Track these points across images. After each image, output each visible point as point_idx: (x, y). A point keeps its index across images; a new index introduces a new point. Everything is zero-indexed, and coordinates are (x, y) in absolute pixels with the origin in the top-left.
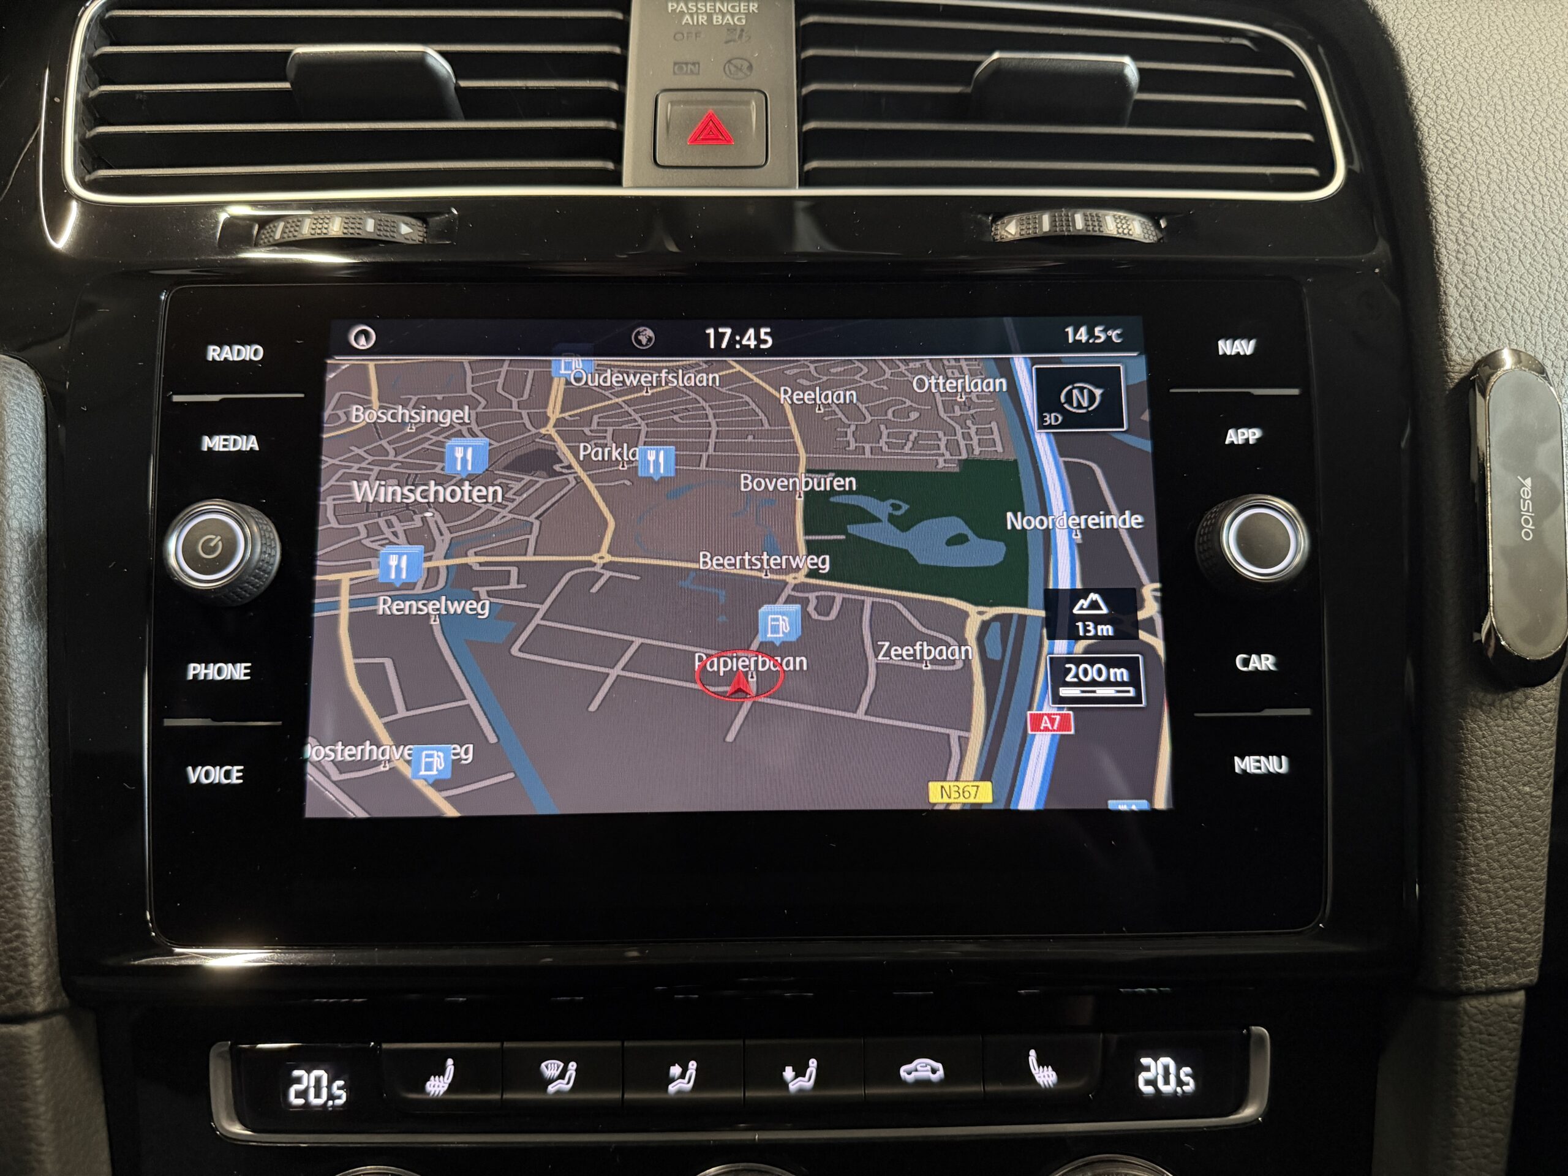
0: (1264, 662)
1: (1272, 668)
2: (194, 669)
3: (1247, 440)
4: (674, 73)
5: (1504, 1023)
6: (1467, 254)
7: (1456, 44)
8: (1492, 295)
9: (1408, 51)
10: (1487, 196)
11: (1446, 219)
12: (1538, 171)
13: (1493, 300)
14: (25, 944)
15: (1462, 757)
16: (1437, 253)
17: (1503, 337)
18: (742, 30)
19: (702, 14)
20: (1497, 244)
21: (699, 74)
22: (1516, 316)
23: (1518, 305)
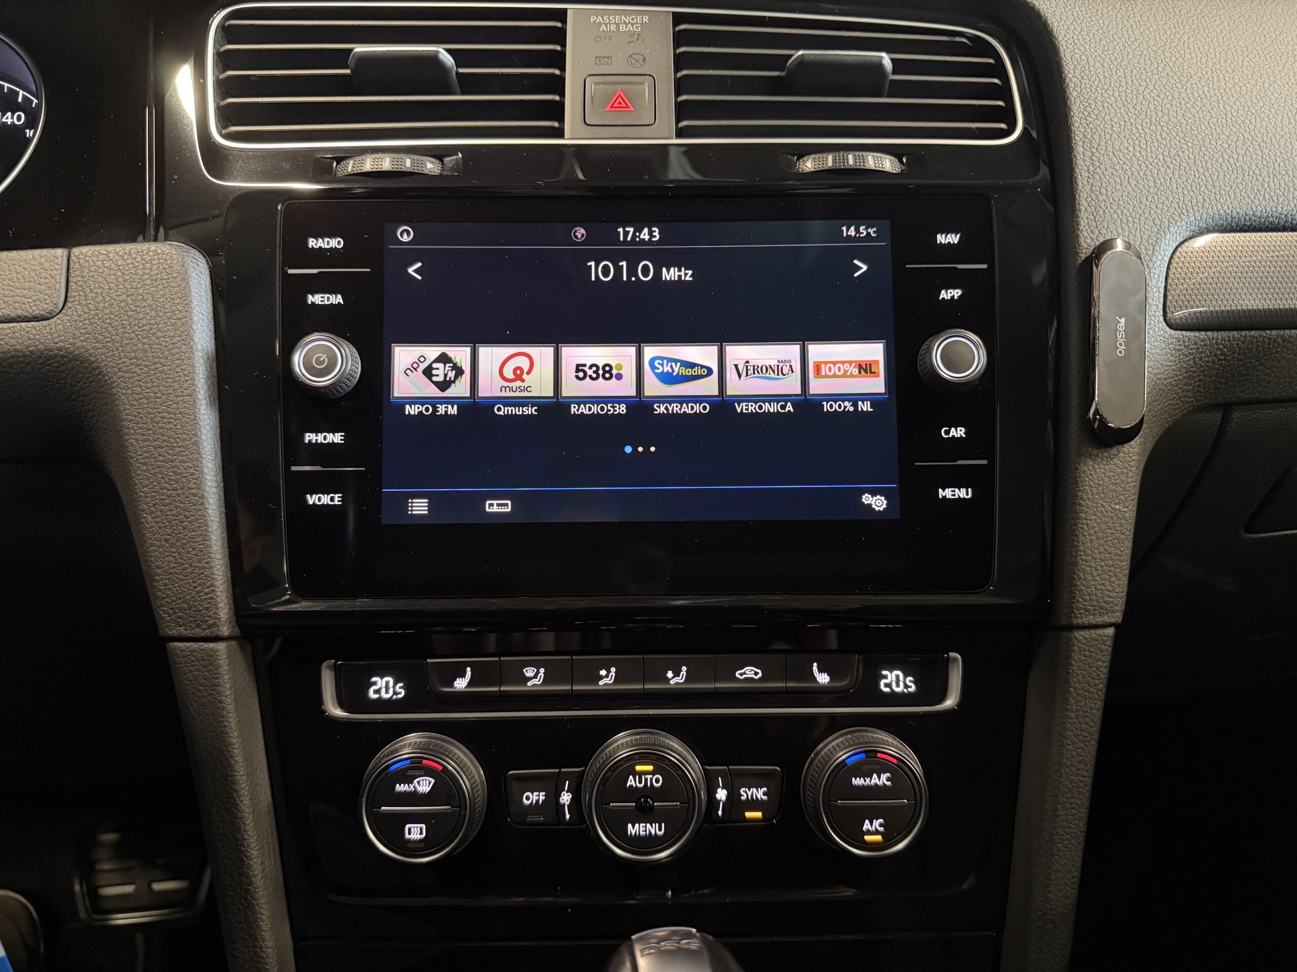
0: (959, 432)
1: (964, 436)
2: (309, 436)
3: (953, 297)
4: (596, 64)
5: (1099, 646)
6: (1094, 179)
7: (1098, 42)
8: (1109, 205)
9: (1065, 47)
10: (1109, 142)
11: (1082, 156)
12: (1145, 125)
13: (1109, 208)
14: (218, 597)
15: (1077, 487)
16: (1075, 179)
17: (1114, 231)
18: (639, 35)
19: (612, 23)
20: (1114, 173)
21: (611, 64)
22: (1123, 218)
23: (1125, 211)
